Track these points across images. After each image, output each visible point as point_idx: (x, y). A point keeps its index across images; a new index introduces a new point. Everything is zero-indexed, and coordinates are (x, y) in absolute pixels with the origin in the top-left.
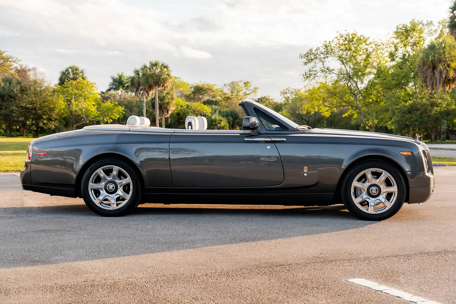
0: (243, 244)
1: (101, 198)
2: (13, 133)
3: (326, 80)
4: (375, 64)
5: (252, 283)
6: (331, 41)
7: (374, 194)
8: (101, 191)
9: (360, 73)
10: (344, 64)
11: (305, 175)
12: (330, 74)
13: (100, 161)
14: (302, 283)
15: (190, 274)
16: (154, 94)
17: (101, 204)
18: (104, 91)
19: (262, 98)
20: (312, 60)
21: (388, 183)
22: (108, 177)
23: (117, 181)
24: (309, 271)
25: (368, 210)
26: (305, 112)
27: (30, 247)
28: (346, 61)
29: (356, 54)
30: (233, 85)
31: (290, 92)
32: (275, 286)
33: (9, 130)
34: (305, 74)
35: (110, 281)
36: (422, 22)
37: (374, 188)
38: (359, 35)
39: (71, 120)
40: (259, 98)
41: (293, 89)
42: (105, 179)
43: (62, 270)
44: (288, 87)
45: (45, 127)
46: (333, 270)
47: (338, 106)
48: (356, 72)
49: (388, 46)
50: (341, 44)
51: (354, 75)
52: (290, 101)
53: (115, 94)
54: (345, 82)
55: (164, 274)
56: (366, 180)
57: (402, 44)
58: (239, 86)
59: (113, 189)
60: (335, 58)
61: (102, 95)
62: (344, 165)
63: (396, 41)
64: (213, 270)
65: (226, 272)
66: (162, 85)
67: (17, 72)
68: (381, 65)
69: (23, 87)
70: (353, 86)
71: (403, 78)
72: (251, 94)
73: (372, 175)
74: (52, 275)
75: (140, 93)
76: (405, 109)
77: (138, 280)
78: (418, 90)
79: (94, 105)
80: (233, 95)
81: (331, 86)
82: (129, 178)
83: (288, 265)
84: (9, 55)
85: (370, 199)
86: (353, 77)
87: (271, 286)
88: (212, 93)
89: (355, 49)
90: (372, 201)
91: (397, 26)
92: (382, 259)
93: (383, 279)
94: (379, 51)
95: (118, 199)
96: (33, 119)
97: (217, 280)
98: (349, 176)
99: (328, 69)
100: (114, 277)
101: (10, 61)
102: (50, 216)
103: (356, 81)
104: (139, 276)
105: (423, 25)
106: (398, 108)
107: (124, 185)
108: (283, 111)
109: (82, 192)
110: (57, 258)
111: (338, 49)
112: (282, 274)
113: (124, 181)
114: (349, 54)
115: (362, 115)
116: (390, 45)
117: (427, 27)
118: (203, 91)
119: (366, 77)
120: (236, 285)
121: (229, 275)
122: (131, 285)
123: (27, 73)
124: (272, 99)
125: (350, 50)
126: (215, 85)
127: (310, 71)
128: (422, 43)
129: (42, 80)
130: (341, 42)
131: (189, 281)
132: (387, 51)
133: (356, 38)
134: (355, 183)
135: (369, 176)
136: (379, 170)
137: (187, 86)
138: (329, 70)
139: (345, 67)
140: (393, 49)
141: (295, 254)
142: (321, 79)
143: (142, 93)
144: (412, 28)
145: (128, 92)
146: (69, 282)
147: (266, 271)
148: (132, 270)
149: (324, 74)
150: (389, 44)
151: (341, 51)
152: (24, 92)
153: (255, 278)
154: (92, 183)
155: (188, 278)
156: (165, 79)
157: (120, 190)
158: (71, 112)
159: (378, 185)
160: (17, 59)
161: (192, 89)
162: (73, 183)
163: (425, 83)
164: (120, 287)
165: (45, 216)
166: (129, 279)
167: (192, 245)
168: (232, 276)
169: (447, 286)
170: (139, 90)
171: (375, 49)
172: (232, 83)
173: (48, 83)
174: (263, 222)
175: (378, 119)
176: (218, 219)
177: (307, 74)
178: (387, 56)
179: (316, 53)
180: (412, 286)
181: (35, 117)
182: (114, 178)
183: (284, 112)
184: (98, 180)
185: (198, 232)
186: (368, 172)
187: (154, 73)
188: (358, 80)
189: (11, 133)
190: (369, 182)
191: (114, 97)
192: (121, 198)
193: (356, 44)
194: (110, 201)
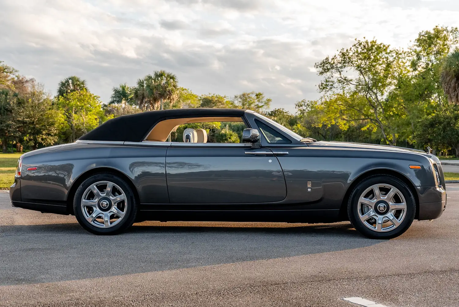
0: (239, 262)
1: (94, 215)
2: (9, 149)
3: (343, 91)
4: (396, 74)
5: (243, 302)
6: (349, 50)
7: (382, 211)
8: (94, 208)
9: (380, 84)
10: (363, 74)
11: (309, 190)
12: (348, 85)
13: (93, 176)
14: (295, 301)
15: (179, 293)
16: (159, 107)
17: (94, 222)
18: (106, 103)
19: (276, 111)
20: (328, 70)
21: (397, 199)
22: (102, 194)
23: (111, 197)
24: (304, 290)
25: (375, 228)
26: (320, 126)
27: (15, 266)
28: (365, 71)
29: (376, 64)
30: (244, 98)
31: (306, 104)
32: (267, 305)
33: (5, 146)
34: (321, 85)
35: (96, 299)
36: (446, 28)
37: (382, 205)
38: (378, 43)
39: (72, 135)
40: (273, 110)
41: (309, 101)
42: (99, 196)
43: (47, 289)
44: (304, 99)
45: (44, 142)
46: (330, 289)
47: (356, 119)
48: (375, 83)
49: (410, 55)
50: (359, 52)
51: (373, 86)
52: (305, 114)
53: (119, 107)
54: (364, 93)
55: (152, 293)
56: (374, 196)
57: (425, 53)
58: (251, 98)
59: (107, 206)
60: (353, 68)
61: (105, 108)
62: (350, 180)
63: (419, 49)
64: (205, 289)
65: (218, 291)
66: (168, 97)
67: (13, 83)
68: (402, 76)
69: (20, 99)
70: (372, 98)
71: (426, 89)
72: (263, 107)
73: (380, 191)
74: (36, 294)
75: (144, 106)
76: (427, 122)
77: (125, 298)
78: (443, 102)
79: (96, 119)
80: (244, 108)
81: (349, 97)
82: (124, 194)
83: (284, 284)
84: (5, 65)
85: (377, 217)
86: (372, 88)
87: (263, 305)
88: (222, 106)
89: (374, 58)
90: (380, 219)
91: (419, 33)
92: (383, 278)
93: (381, 298)
94: (400, 60)
95: (112, 217)
96: (30, 134)
97: (207, 298)
98: (355, 192)
99: (345, 79)
100: (100, 296)
101: (6, 72)
102: (40, 235)
103: (376, 93)
104: (127, 295)
105: (448, 32)
106: (420, 121)
107: (118, 202)
108: (297, 125)
109: (74, 208)
110: (43, 276)
111: (357, 59)
112: (276, 293)
113: (119, 198)
114: (368, 63)
115: (382, 129)
116: (413, 53)
117: (451, 34)
118: (212, 104)
119: (386, 89)
120: (226, 304)
121: (220, 293)
122: (117, 304)
123: (24, 84)
124: (286, 112)
125: (369, 59)
126: (225, 97)
127: (327, 81)
128: (446, 51)
129: (40, 91)
130: (360, 50)
131: (177, 300)
132: (409, 60)
133: (376, 46)
134: (362, 199)
135: (377, 192)
136: (387, 186)
137: (195, 99)
138: (346, 81)
139: (364, 77)
140: (415, 58)
141: (292, 272)
142: (338, 90)
143: (147, 106)
144: (435, 35)
145: (132, 104)
146: (53, 301)
147: (260, 290)
148: (119, 289)
149: (342, 85)
150: (411, 52)
151: (359, 60)
152: (21, 104)
153: (246, 297)
154: (85, 199)
155: (177, 297)
156: (171, 91)
157: (115, 208)
158: (71, 126)
159: (386, 202)
160: (13, 69)
161: (201, 101)
162: (65, 199)
163: (449, 95)
164: (106, 305)
165: (36, 235)
166: (115, 298)
167: (186, 264)
168: (223, 295)
169: (446, 304)
170: (143, 103)
171: (396, 57)
172: (244, 95)
173: (47, 95)
174: (264, 241)
175: (399, 133)
176: (217, 238)
177: (323, 85)
178: (409, 66)
179: (332, 62)
180: (410, 305)
181: (33, 131)
182: (107, 194)
183: (299, 126)
184: (91, 196)
185: (193, 250)
186: (376, 188)
187: (160, 84)
188: (378, 92)
189: (7, 149)
190: (376, 199)
191: (117, 110)
192: (115, 216)
193: (375, 53)
194: (103, 219)
